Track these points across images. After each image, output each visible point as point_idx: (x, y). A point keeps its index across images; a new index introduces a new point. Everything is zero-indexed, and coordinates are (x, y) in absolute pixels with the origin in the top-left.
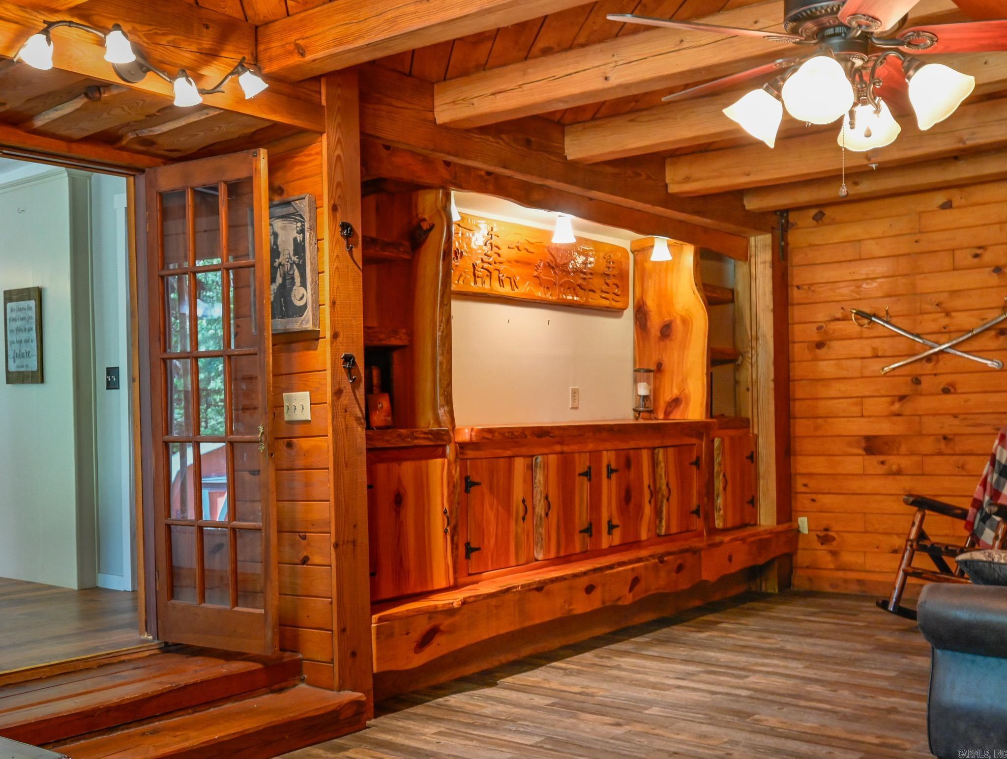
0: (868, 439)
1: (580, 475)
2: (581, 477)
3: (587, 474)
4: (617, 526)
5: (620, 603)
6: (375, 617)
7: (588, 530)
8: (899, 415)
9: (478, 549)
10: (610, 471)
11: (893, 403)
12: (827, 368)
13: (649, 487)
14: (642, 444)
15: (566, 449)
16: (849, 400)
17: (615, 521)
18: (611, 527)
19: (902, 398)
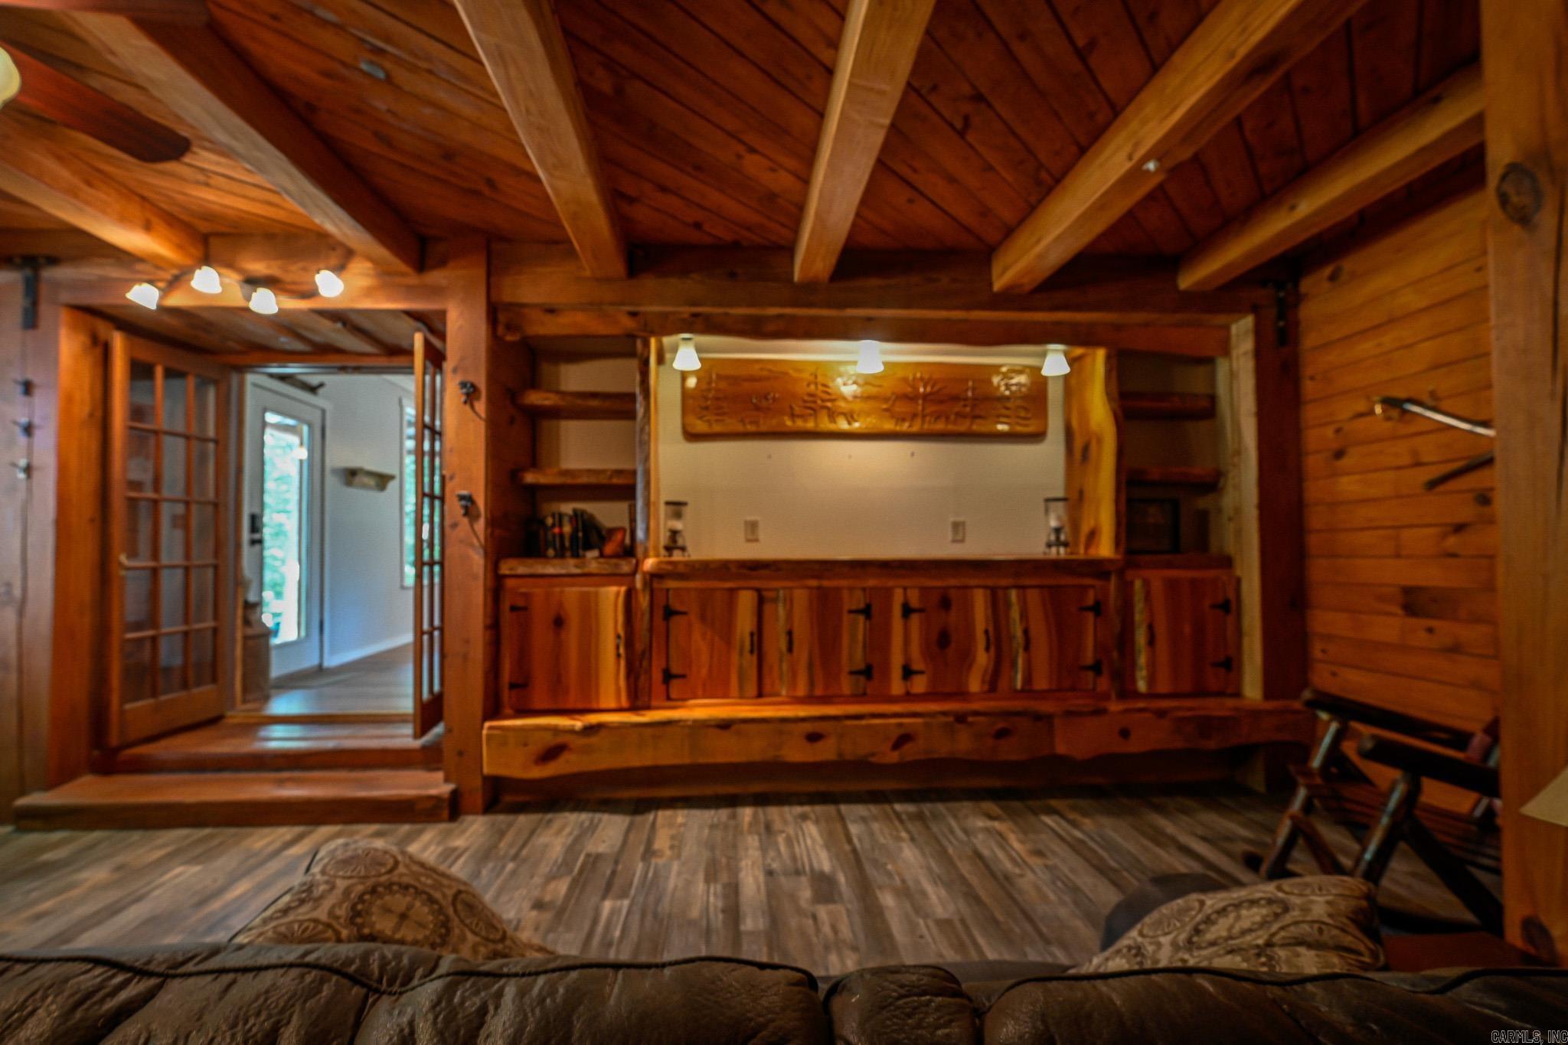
0: (1407, 591)
1: (851, 612)
2: (852, 616)
3: (867, 611)
4: (921, 672)
5: (873, 760)
6: (487, 724)
7: (867, 672)
8: (1454, 555)
9: (683, 676)
10: (907, 611)
11: (1444, 536)
12: (1348, 486)
13: (986, 632)
14: (972, 582)
15: (826, 583)
16: (1382, 532)
17: (918, 665)
18: (908, 673)
19: (1459, 528)
